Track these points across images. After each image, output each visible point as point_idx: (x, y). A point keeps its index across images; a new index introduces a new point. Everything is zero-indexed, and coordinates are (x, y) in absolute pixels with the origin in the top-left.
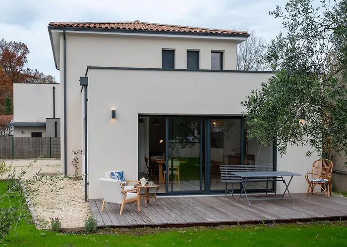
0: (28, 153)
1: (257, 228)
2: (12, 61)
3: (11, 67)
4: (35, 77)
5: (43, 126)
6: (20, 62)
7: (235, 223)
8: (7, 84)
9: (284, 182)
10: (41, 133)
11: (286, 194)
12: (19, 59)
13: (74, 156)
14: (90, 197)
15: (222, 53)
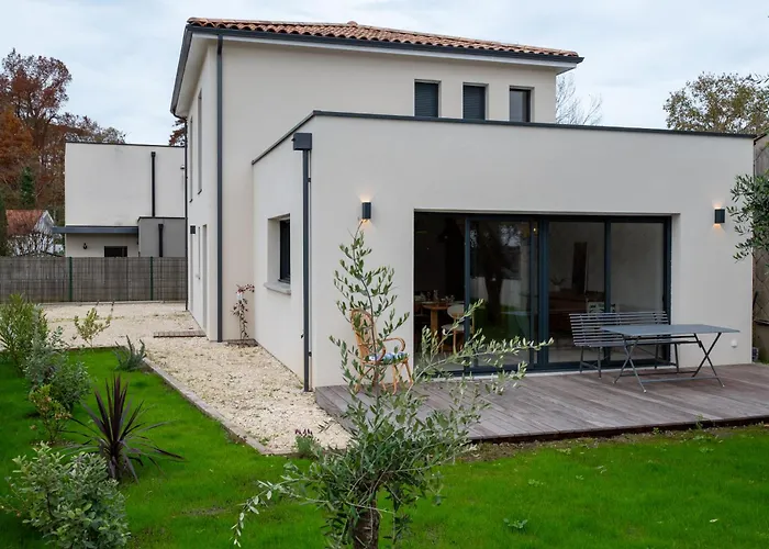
0: (103, 291)
1: (698, 438)
2: (34, 96)
3: (29, 110)
4: (81, 132)
5: (133, 233)
6: (51, 98)
7: (647, 429)
8: (24, 144)
9: (701, 345)
10: (126, 248)
11: (707, 367)
12: (50, 93)
13: (239, 296)
14: (315, 383)
15: (527, 93)
